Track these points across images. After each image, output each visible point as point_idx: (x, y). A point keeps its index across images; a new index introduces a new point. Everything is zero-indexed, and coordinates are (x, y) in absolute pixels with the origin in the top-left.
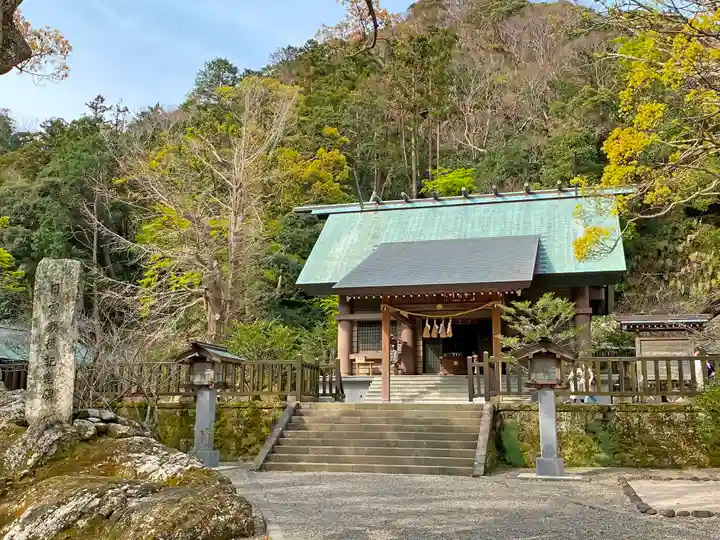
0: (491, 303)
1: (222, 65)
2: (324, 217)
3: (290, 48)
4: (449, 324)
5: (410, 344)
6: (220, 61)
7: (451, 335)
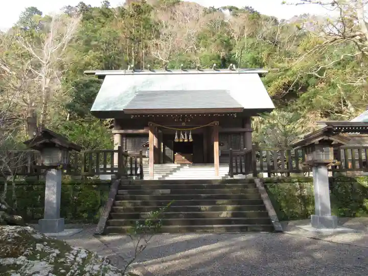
0: (213, 123)
1: (34, 10)
2: (103, 77)
3: (69, 6)
4: (190, 133)
5: (157, 147)
6: (33, 8)
7: (191, 140)
